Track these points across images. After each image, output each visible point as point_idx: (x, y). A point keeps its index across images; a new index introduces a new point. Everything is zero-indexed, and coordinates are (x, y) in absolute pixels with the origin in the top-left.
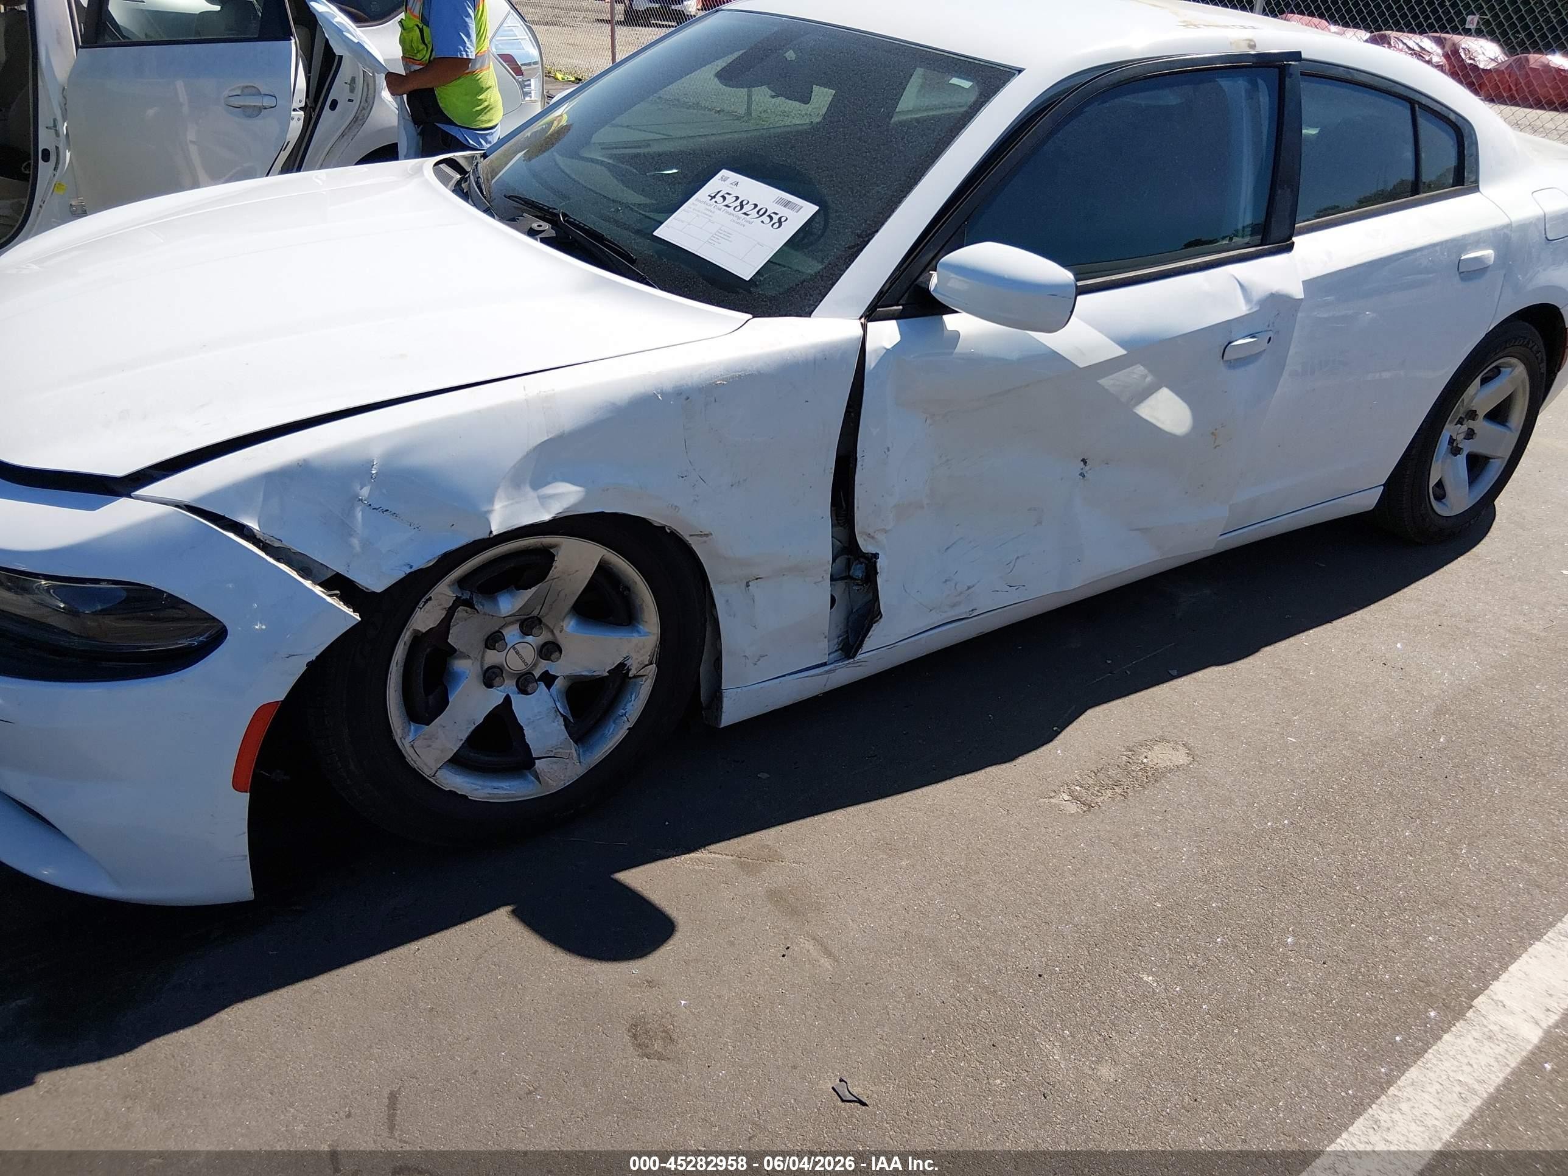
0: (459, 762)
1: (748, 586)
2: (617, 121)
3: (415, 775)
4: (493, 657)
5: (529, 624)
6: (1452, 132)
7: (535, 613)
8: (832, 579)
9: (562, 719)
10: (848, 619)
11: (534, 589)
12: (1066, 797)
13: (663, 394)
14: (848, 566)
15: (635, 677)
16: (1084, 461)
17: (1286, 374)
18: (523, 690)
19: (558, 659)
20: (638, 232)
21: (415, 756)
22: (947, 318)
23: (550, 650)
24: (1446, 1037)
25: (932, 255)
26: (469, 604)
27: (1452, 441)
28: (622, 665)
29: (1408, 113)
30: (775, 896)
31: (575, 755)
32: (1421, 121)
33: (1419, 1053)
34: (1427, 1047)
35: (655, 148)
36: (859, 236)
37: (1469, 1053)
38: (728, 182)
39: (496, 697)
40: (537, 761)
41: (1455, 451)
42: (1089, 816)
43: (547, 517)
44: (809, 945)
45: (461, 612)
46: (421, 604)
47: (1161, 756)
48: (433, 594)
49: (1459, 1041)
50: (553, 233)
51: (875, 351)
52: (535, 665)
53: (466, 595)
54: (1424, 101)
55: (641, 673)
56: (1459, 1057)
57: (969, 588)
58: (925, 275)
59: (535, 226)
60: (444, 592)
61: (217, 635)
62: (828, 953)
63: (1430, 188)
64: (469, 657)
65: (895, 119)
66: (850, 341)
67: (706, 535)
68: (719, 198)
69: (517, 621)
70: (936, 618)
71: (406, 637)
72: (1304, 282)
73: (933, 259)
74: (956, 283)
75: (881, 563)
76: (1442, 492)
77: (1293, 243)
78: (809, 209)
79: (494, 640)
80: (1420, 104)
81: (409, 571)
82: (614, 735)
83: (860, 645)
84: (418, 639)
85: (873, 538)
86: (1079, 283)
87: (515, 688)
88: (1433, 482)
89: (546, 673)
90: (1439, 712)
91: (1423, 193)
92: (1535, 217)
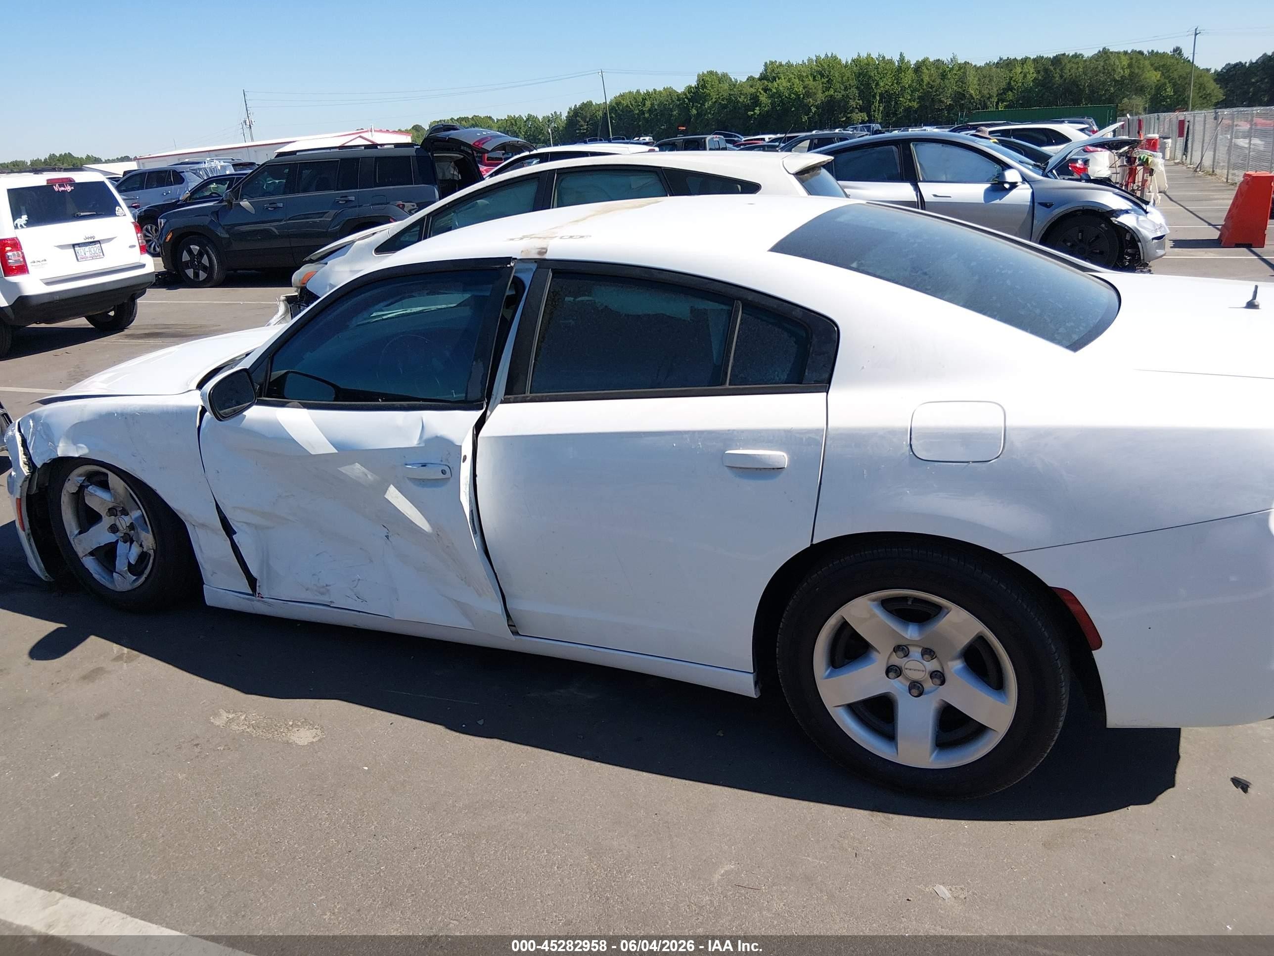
4: (112, 520)
7: (123, 506)
9: (128, 560)
13: (117, 413)
16: (385, 527)
18: (125, 541)
21: (74, 545)
23: (132, 527)
31: (129, 579)
40: (115, 573)
45: (87, 491)
46: (67, 480)
48: (70, 477)
54: (751, 297)
55: (148, 552)
57: (327, 585)
69: (118, 506)
70: (311, 597)
71: (64, 492)
79: (112, 512)
80: (745, 301)
81: (43, 462)
87: (121, 539)
91: (729, 385)
92: (883, 429)
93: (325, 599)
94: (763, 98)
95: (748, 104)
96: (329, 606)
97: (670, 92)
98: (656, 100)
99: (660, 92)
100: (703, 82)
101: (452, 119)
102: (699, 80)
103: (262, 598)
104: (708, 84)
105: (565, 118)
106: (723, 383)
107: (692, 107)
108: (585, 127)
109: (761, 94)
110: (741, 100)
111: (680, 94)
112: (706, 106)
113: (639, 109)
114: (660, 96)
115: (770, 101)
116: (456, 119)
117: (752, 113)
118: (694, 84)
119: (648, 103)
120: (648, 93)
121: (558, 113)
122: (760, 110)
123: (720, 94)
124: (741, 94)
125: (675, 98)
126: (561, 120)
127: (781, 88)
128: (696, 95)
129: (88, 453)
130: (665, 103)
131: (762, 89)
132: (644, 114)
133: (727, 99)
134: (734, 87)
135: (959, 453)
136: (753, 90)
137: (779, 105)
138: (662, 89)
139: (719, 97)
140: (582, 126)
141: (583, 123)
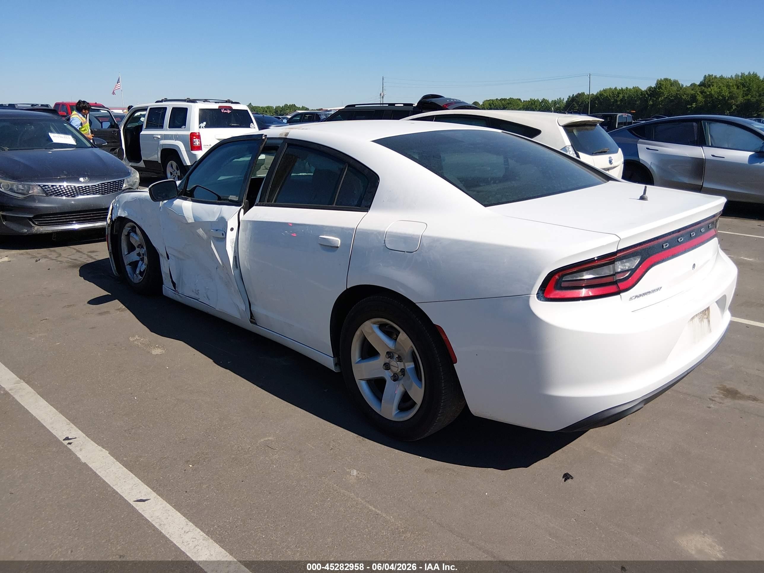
47: (157, 350)
57: (198, 290)
70: (193, 295)
80: (349, 164)
91: (336, 205)
92: (376, 231)
93: (197, 297)
94: (700, 98)
95: (689, 100)
96: (198, 300)
97: (637, 90)
98: (626, 94)
99: (630, 89)
100: (660, 84)
101: (497, 99)
102: (657, 83)
103: (179, 293)
104: (663, 86)
105: (565, 102)
106: (333, 204)
107: (650, 100)
108: (577, 108)
109: (698, 95)
110: (683, 97)
111: (643, 91)
112: (660, 100)
113: (614, 99)
114: (630, 92)
115: (704, 100)
116: (499, 99)
117: (690, 106)
118: (653, 85)
119: (621, 96)
120: (622, 90)
121: (562, 99)
122: (696, 105)
123: (670, 93)
124: (685, 94)
125: (639, 94)
126: (563, 103)
127: (713, 92)
128: (653, 92)
130: (632, 96)
131: (700, 92)
132: (617, 102)
133: (674, 97)
134: (681, 90)
135: (402, 247)
136: (693, 92)
137: (710, 103)
138: (632, 88)
139: (669, 95)
140: (575, 107)
141: (576, 105)
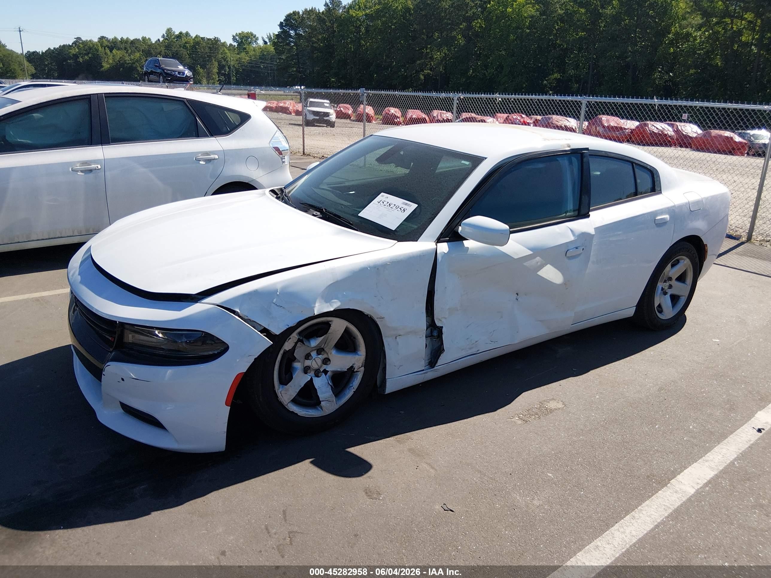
0: (294, 401)
1: (396, 338)
2: (333, 175)
3: (281, 404)
4: (308, 363)
5: (320, 350)
6: (649, 172)
7: (322, 347)
8: (426, 337)
9: (330, 387)
10: (431, 353)
11: (323, 337)
12: (517, 419)
13: (370, 267)
14: (432, 332)
15: (357, 372)
16: (517, 294)
17: (590, 263)
18: (317, 376)
19: (330, 364)
20: (353, 215)
21: (281, 397)
22: (465, 242)
23: (326, 361)
24: (660, 492)
25: (459, 221)
26: (302, 341)
27: (662, 289)
28: (352, 367)
29: (631, 167)
30: (411, 450)
31: (335, 400)
32: (636, 170)
33: (650, 497)
34: (653, 495)
35: (347, 184)
36: (433, 214)
37: (668, 496)
38: (384, 197)
39: (308, 378)
40: (322, 402)
41: (665, 293)
42: (526, 424)
43: (332, 309)
44: (426, 466)
45: (299, 344)
46: (287, 340)
47: (552, 405)
48: (291, 337)
49: (664, 493)
50: (321, 216)
51: (440, 253)
52: (321, 367)
53: (301, 338)
54: (637, 162)
55: (358, 370)
56: (664, 498)
57: (476, 342)
58: (457, 227)
59: (314, 213)
60: (294, 336)
61: (225, 348)
62: (433, 468)
63: (641, 193)
64: (300, 362)
65: (437, 171)
66: (432, 249)
67: (383, 318)
68: (381, 203)
69: (315, 349)
70: (464, 354)
71: (282, 352)
72: (595, 228)
73: (460, 221)
74: (468, 229)
75: (444, 330)
76: (661, 310)
77: (589, 215)
78: (415, 206)
79: (308, 356)
80: (635, 163)
81: (288, 327)
82: (349, 394)
83: (436, 362)
84: (285, 352)
85: (441, 320)
86: (511, 230)
87: (314, 375)
88: (656, 305)
89: (325, 369)
90: (660, 389)
92: (685, 203)
93: (474, 351)
103: (434, 367)
129: (341, 305)
